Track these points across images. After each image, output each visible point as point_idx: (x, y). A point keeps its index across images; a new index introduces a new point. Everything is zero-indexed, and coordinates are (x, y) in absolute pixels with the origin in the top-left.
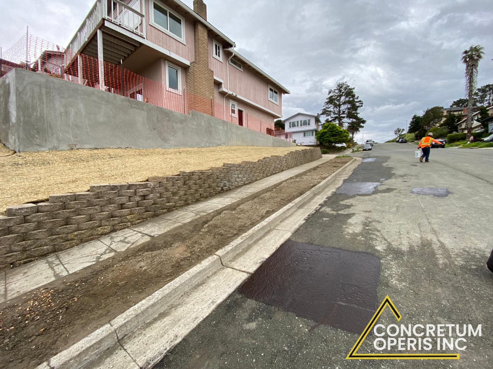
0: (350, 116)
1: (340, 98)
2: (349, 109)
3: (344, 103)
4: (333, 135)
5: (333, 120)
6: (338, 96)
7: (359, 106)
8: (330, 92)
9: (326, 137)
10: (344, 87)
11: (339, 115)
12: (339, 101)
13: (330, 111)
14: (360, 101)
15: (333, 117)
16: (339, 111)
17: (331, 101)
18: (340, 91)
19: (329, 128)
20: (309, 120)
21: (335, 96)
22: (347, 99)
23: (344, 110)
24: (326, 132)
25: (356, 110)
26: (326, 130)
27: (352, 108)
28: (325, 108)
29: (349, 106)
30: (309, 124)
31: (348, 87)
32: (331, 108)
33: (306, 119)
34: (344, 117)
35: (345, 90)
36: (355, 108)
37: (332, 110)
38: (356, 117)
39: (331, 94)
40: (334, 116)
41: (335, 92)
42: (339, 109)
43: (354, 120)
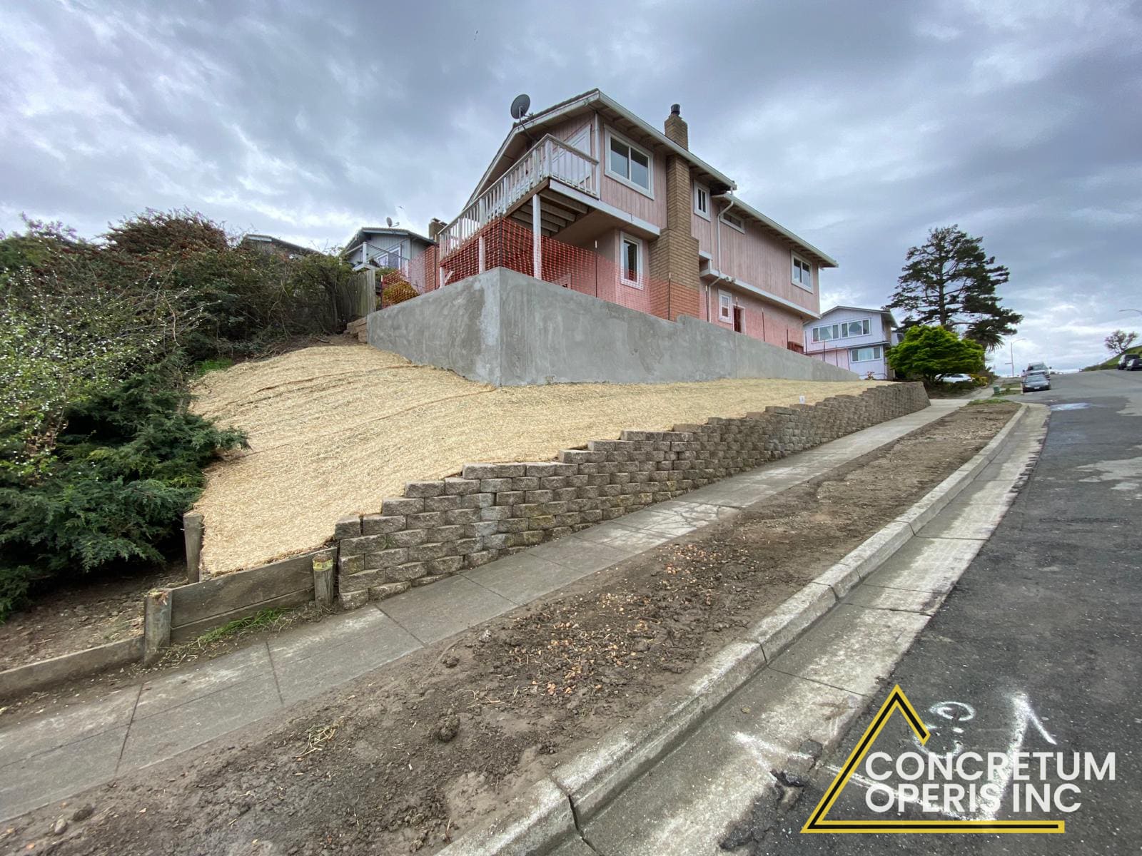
0: (972, 305)
1: (941, 266)
2: (968, 289)
3: (953, 277)
4: (936, 355)
5: (925, 319)
6: (934, 262)
7: (997, 282)
8: (912, 254)
9: (916, 360)
10: (952, 238)
11: (942, 306)
12: (938, 272)
13: (916, 298)
14: (1000, 269)
15: (924, 313)
16: (942, 297)
17: (916, 273)
18: (939, 248)
19: (923, 337)
20: (866, 322)
21: (928, 260)
22: (962, 266)
23: (955, 294)
24: (917, 348)
25: (991, 290)
26: (915, 343)
27: (979, 287)
28: (900, 290)
29: (969, 282)
30: (865, 332)
31: (963, 236)
32: (918, 289)
33: (859, 319)
34: (955, 311)
35: (955, 245)
36: (985, 284)
37: (922, 295)
38: (992, 310)
39: (915, 259)
40: (927, 309)
41: (925, 252)
42: (941, 292)
43: (987, 317)
